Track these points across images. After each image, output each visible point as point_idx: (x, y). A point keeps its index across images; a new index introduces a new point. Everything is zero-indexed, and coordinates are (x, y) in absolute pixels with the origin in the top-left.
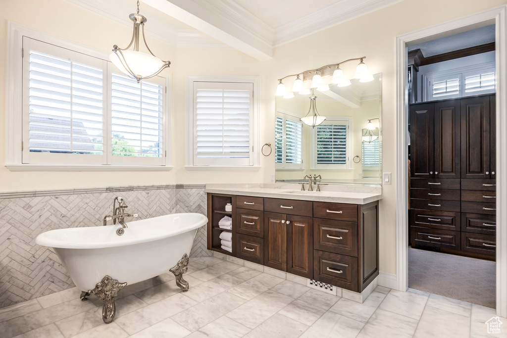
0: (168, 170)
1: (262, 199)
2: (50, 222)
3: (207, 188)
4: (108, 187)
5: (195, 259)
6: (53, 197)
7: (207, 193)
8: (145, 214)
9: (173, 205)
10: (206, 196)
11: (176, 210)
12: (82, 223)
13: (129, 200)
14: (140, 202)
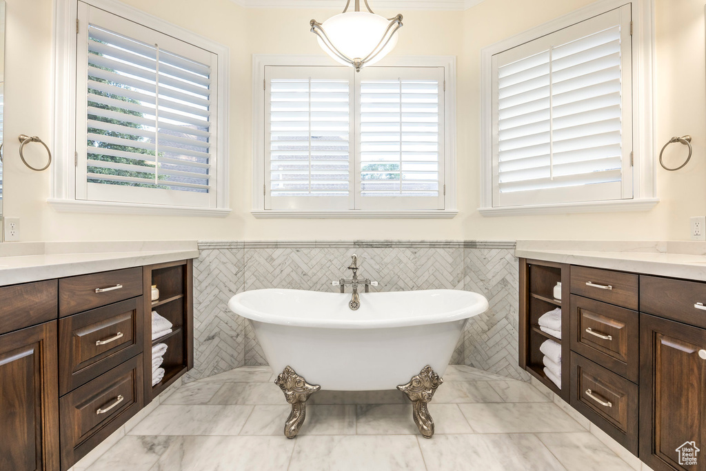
0: (450, 216)
1: (635, 278)
2: (291, 279)
3: (519, 248)
4: (356, 241)
5: (494, 377)
6: (294, 250)
7: (519, 258)
8: (411, 284)
9: (460, 276)
10: (517, 265)
11: (465, 285)
12: (325, 286)
13: (385, 260)
14: (402, 266)
